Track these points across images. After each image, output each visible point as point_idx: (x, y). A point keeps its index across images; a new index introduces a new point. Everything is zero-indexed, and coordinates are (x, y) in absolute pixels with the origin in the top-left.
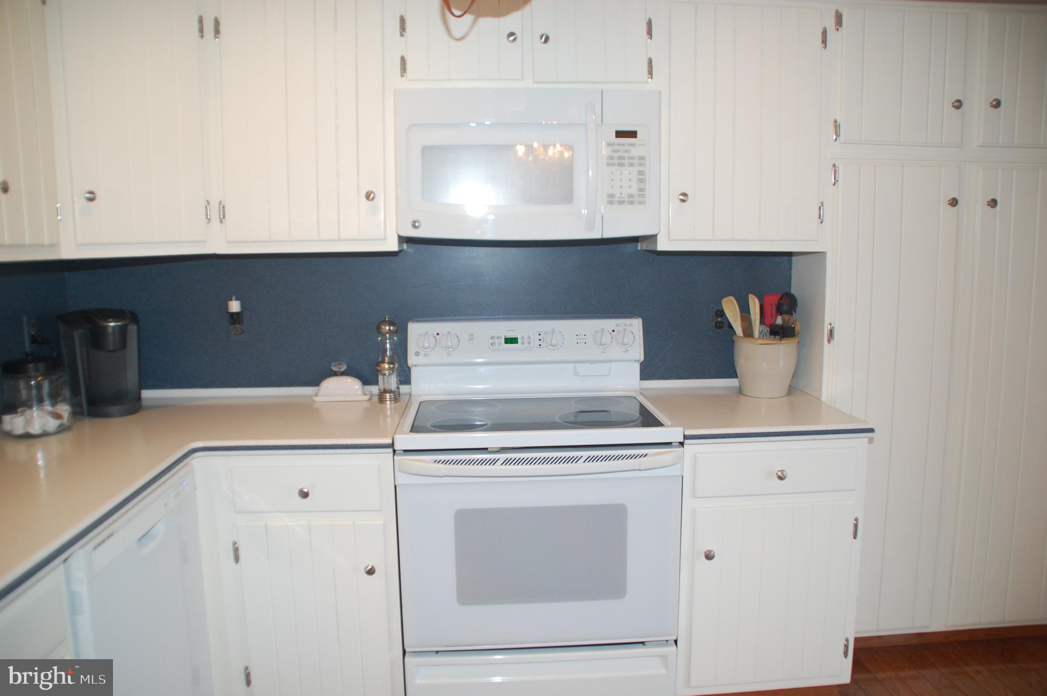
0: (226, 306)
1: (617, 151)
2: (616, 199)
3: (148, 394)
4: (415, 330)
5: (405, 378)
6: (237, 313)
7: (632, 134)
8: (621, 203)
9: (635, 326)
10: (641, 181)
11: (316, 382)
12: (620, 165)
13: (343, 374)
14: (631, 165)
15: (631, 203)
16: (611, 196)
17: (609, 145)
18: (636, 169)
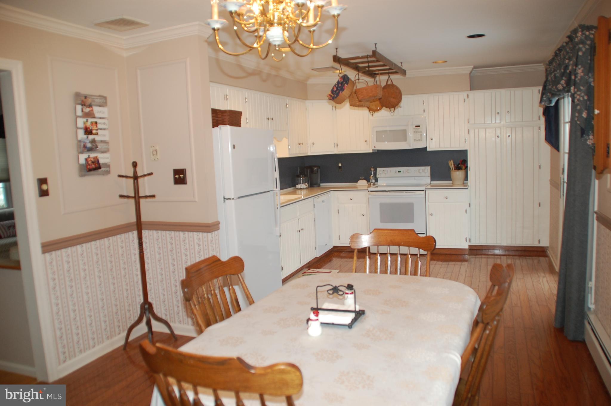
0: (338, 165)
1: (415, 130)
2: (416, 140)
3: (321, 184)
4: (378, 169)
5: (376, 180)
6: (340, 166)
7: (419, 126)
8: (417, 141)
9: (428, 168)
10: (421, 136)
11: (357, 182)
12: (417, 133)
13: (363, 179)
14: (419, 133)
15: (419, 141)
16: (415, 139)
17: (414, 129)
18: (420, 134)
